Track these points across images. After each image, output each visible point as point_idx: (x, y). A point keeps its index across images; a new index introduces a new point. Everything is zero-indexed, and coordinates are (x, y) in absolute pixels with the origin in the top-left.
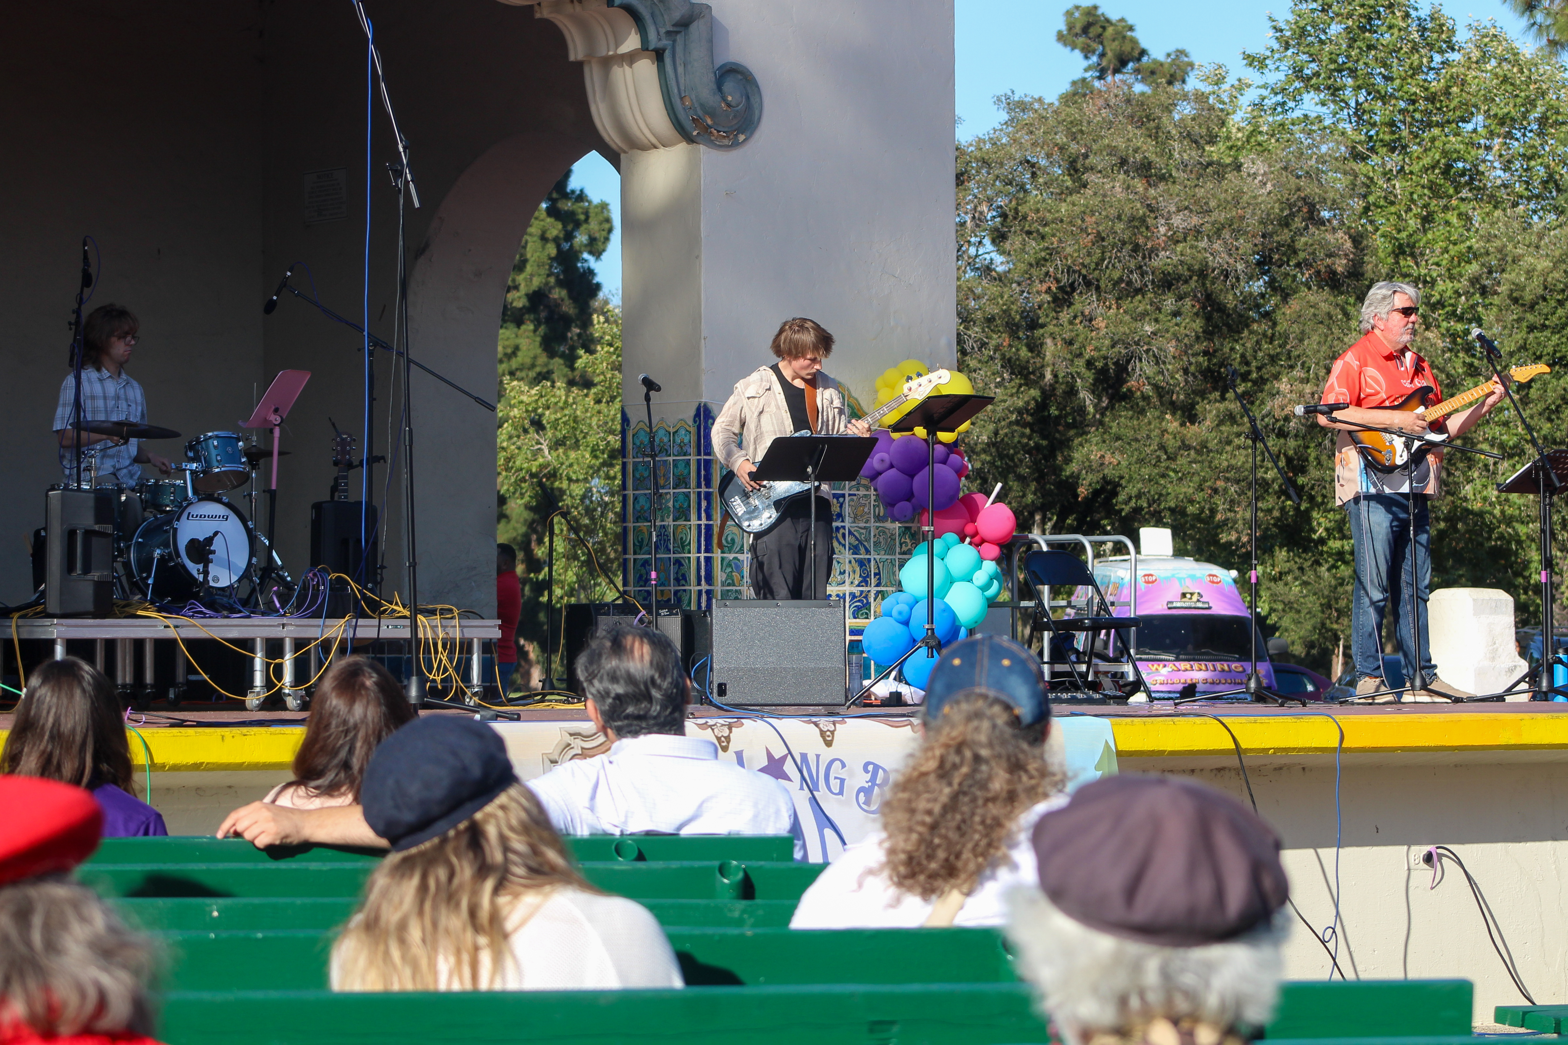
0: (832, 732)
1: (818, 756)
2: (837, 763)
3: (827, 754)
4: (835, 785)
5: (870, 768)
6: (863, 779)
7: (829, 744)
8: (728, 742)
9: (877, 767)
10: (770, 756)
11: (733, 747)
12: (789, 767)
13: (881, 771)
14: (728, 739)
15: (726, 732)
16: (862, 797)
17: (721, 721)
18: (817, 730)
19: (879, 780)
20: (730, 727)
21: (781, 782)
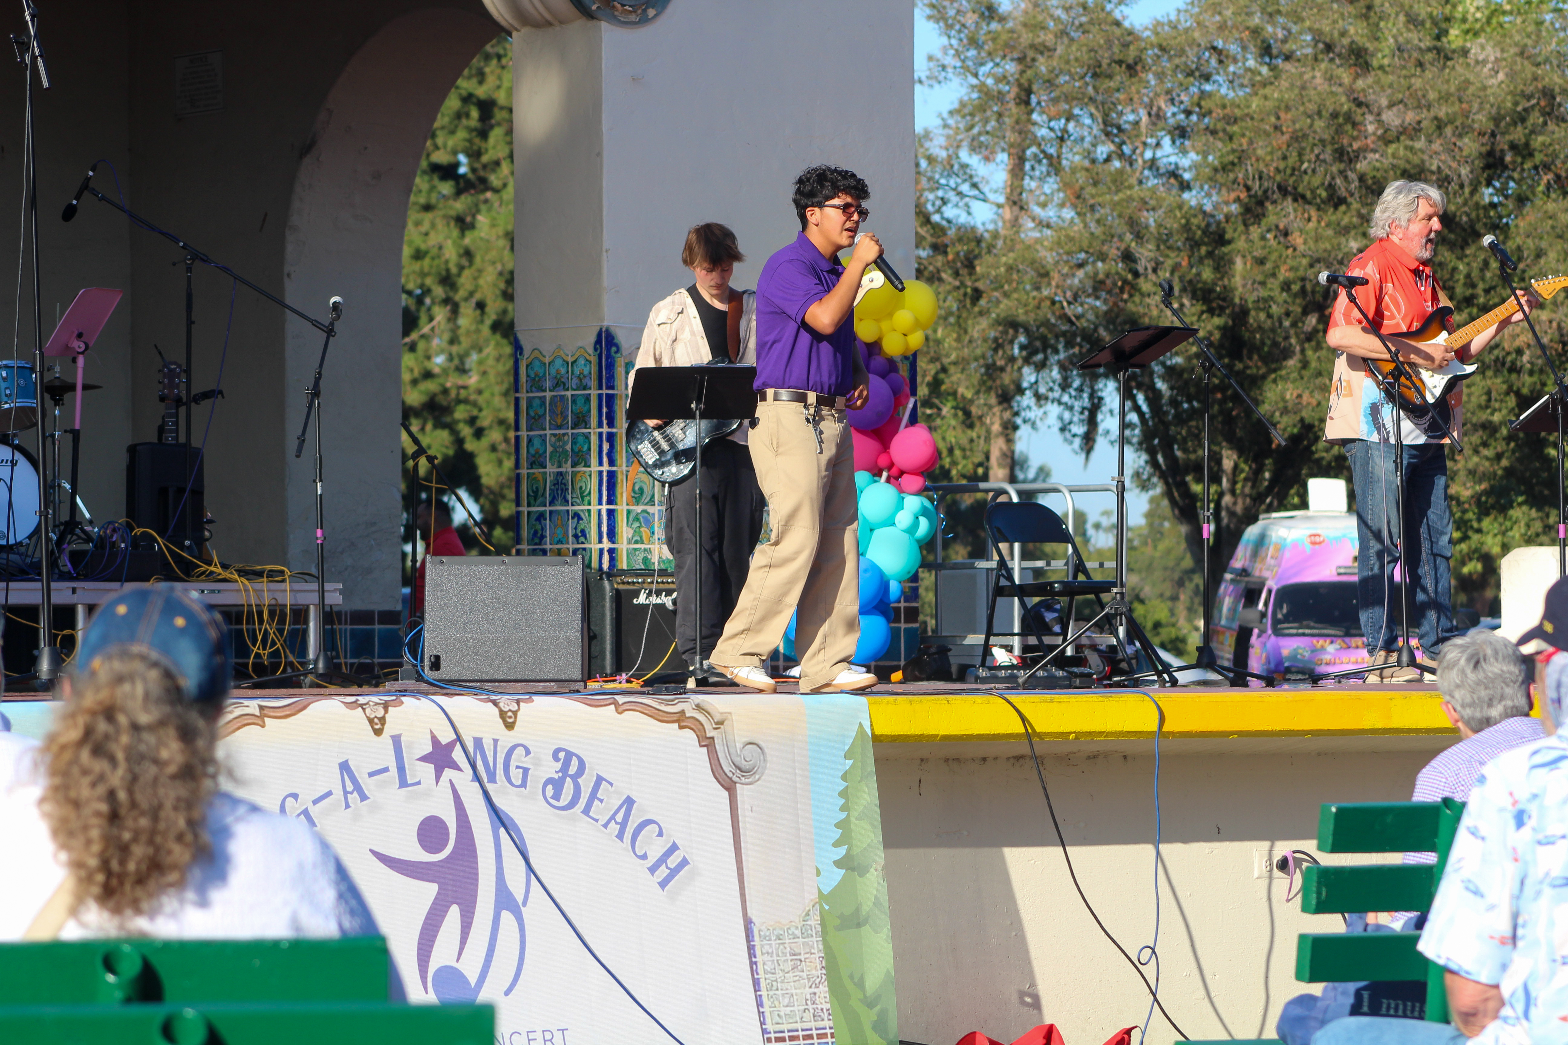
0: (515, 713)
1: (496, 741)
2: (520, 751)
3: (507, 738)
4: (516, 775)
5: (562, 755)
6: (551, 769)
7: (510, 726)
8: (383, 725)
9: (569, 755)
10: (435, 741)
11: (389, 730)
12: (458, 754)
13: (574, 759)
14: (383, 720)
15: (380, 712)
16: (550, 790)
17: (375, 699)
18: (496, 710)
19: (573, 770)
20: (386, 706)
21: (448, 773)
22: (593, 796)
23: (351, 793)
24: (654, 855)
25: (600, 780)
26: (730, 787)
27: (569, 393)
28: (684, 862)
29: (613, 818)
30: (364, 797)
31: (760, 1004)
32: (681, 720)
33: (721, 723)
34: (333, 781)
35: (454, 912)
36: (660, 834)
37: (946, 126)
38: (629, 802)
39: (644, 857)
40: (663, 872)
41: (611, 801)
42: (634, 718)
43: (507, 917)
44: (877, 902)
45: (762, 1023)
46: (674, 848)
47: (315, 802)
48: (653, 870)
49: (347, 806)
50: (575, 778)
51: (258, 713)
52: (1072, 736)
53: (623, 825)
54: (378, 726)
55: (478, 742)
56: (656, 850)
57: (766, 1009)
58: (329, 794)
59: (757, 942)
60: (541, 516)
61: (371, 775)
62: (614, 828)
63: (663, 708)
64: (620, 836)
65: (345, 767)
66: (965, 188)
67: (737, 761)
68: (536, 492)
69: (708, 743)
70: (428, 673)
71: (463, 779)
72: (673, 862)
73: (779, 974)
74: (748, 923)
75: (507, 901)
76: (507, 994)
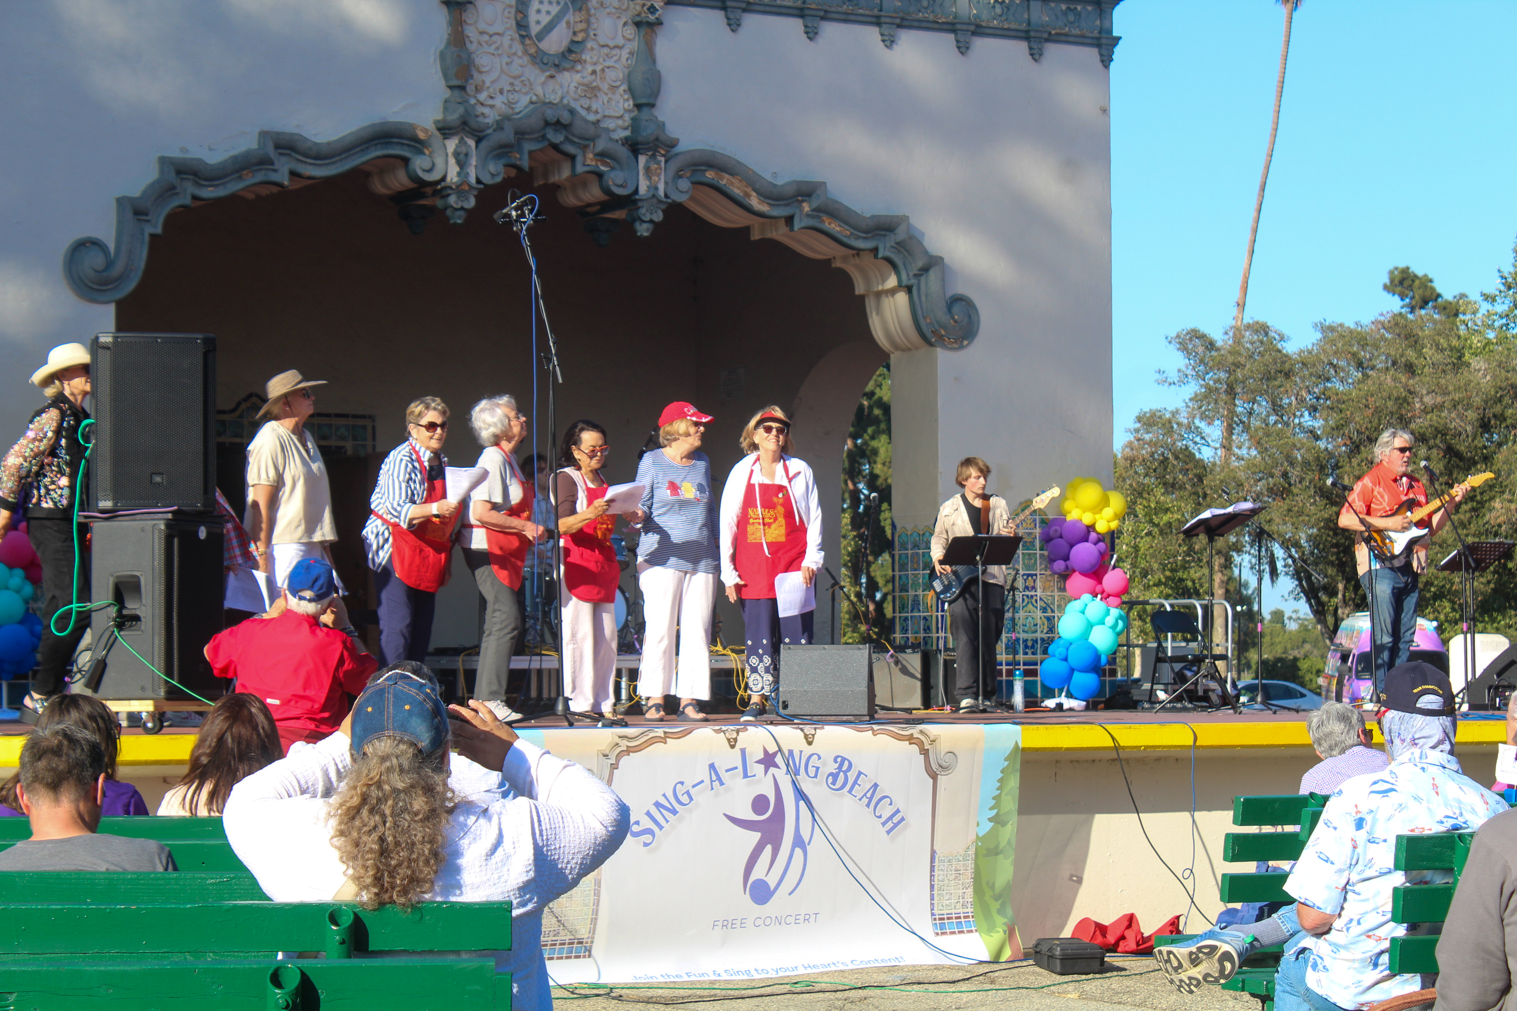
0: (813, 735)
1: (801, 752)
2: (815, 757)
3: (808, 750)
4: (812, 771)
5: (839, 760)
6: (833, 767)
7: (810, 743)
8: (736, 742)
9: (844, 759)
10: (766, 752)
11: (739, 745)
12: (779, 759)
13: (846, 762)
14: (735, 740)
15: (734, 735)
16: (830, 779)
17: (732, 728)
18: (802, 734)
19: (844, 768)
20: (738, 732)
21: (772, 770)
22: (855, 783)
23: (715, 781)
24: (886, 814)
25: (860, 773)
26: (934, 777)
27: (921, 551)
28: (903, 819)
29: (865, 795)
30: (722, 784)
31: (932, 899)
32: (910, 739)
33: (933, 741)
34: (703, 774)
35: (768, 849)
36: (891, 804)
37: (1187, 406)
38: (876, 786)
39: (880, 817)
40: (890, 825)
41: (865, 785)
42: (883, 738)
43: (798, 850)
44: (1009, 842)
45: (932, 910)
46: (898, 811)
47: (694, 786)
48: (884, 824)
49: (712, 789)
50: (845, 772)
51: (663, 736)
53: (871, 799)
54: (732, 743)
55: (791, 752)
56: (887, 813)
57: (935, 902)
58: (702, 782)
59: (936, 864)
60: (906, 619)
61: (727, 771)
62: (865, 800)
63: (900, 733)
64: (868, 805)
65: (712, 766)
66: (1198, 439)
67: (940, 762)
68: (903, 605)
69: (925, 752)
70: (781, 711)
71: (781, 774)
72: (896, 819)
73: (946, 882)
74: (933, 853)
75: (799, 842)
76: (790, 894)
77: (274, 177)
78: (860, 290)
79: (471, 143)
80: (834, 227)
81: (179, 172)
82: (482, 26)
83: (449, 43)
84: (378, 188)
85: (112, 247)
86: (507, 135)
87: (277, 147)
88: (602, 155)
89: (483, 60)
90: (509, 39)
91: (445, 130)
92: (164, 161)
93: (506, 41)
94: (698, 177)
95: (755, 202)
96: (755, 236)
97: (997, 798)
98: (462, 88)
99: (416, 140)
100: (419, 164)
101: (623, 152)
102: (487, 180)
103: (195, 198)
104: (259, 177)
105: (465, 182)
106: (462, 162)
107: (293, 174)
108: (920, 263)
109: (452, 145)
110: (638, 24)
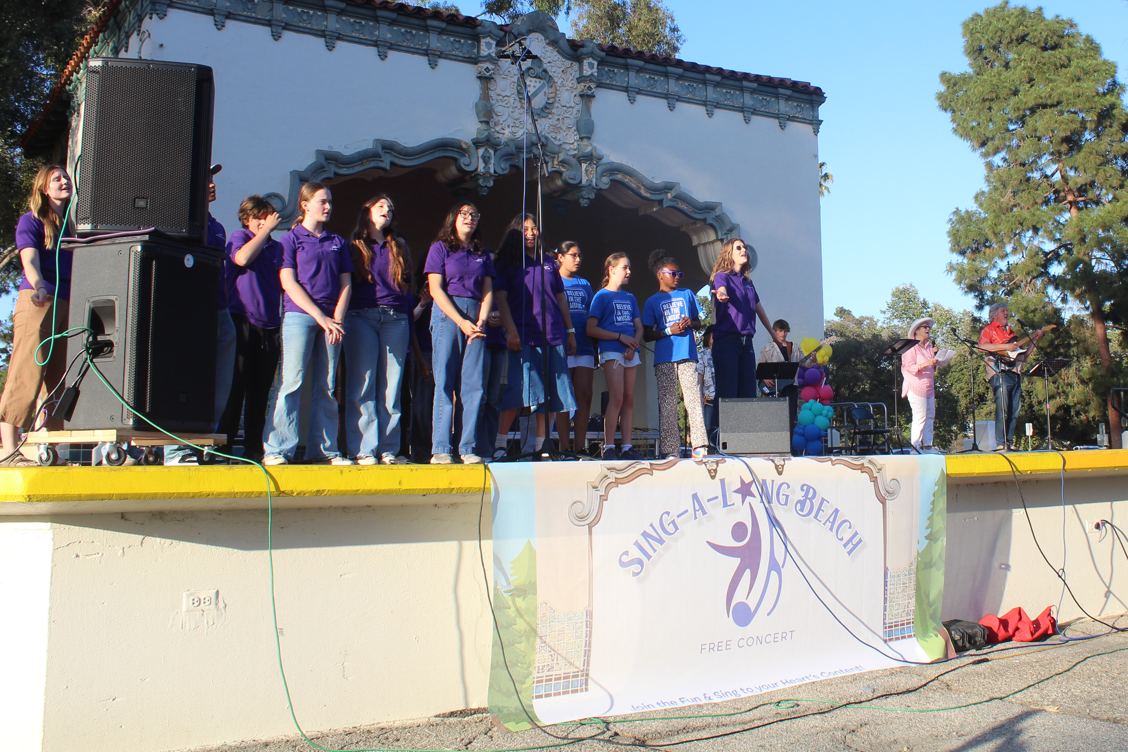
0: (783, 466)
1: (773, 481)
2: (785, 485)
3: (779, 479)
4: (782, 499)
5: (805, 488)
6: (799, 495)
7: (780, 473)
8: (716, 473)
9: (809, 487)
10: (742, 482)
11: (719, 476)
12: (753, 489)
13: (811, 490)
14: (715, 471)
15: (714, 466)
16: (799, 506)
18: (774, 465)
19: (810, 495)
20: (717, 463)
21: (749, 499)
22: (819, 509)
23: (698, 511)
24: (847, 537)
25: (823, 500)
26: (883, 502)
28: (860, 541)
29: (828, 520)
30: (704, 513)
31: (885, 610)
32: (862, 468)
33: (880, 469)
34: (688, 504)
35: (748, 572)
36: (850, 527)
38: (837, 511)
39: (842, 539)
40: (850, 546)
41: (828, 510)
42: (840, 467)
43: (774, 574)
44: (940, 556)
45: (884, 619)
46: (856, 533)
47: (678, 516)
48: (845, 546)
49: (696, 518)
50: (811, 500)
51: (649, 468)
52: (1029, 472)
53: (833, 523)
54: (713, 474)
55: (764, 482)
56: (847, 535)
57: (887, 613)
58: (687, 511)
59: (889, 579)
61: (709, 500)
62: (829, 524)
63: (854, 462)
64: (831, 529)
65: (695, 496)
67: (887, 488)
69: (874, 480)
71: (755, 502)
72: (855, 541)
73: (896, 594)
74: (886, 569)
75: (774, 566)
76: (768, 615)
77: (381, 165)
78: (695, 242)
79: (492, 152)
80: (684, 207)
81: (327, 159)
82: (499, 91)
83: (480, 99)
84: (441, 177)
85: (286, 199)
86: (512, 149)
87: (384, 148)
88: (563, 162)
89: (498, 109)
90: (512, 99)
91: (477, 143)
92: (319, 152)
93: (512, 100)
94: (614, 177)
95: (643, 192)
96: (642, 213)
97: (930, 518)
98: (487, 123)
99: (461, 148)
100: (463, 161)
101: (574, 161)
102: (500, 172)
103: (336, 174)
104: (373, 164)
105: (488, 172)
106: (486, 160)
107: (392, 164)
108: (728, 228)
109: (481, 151)
110: (582, 96)
